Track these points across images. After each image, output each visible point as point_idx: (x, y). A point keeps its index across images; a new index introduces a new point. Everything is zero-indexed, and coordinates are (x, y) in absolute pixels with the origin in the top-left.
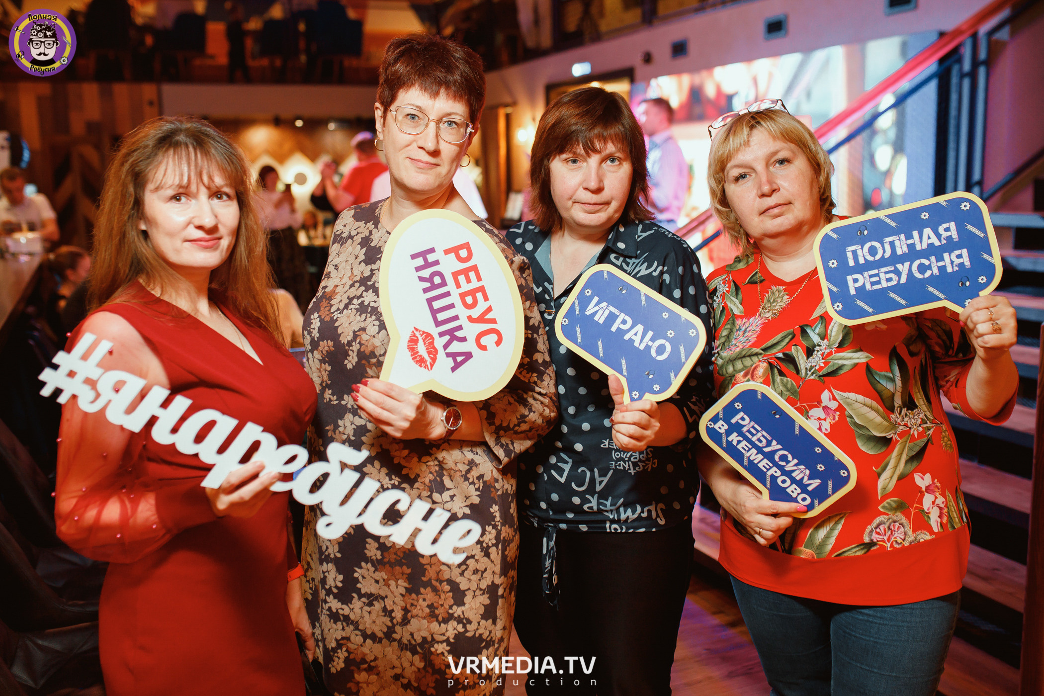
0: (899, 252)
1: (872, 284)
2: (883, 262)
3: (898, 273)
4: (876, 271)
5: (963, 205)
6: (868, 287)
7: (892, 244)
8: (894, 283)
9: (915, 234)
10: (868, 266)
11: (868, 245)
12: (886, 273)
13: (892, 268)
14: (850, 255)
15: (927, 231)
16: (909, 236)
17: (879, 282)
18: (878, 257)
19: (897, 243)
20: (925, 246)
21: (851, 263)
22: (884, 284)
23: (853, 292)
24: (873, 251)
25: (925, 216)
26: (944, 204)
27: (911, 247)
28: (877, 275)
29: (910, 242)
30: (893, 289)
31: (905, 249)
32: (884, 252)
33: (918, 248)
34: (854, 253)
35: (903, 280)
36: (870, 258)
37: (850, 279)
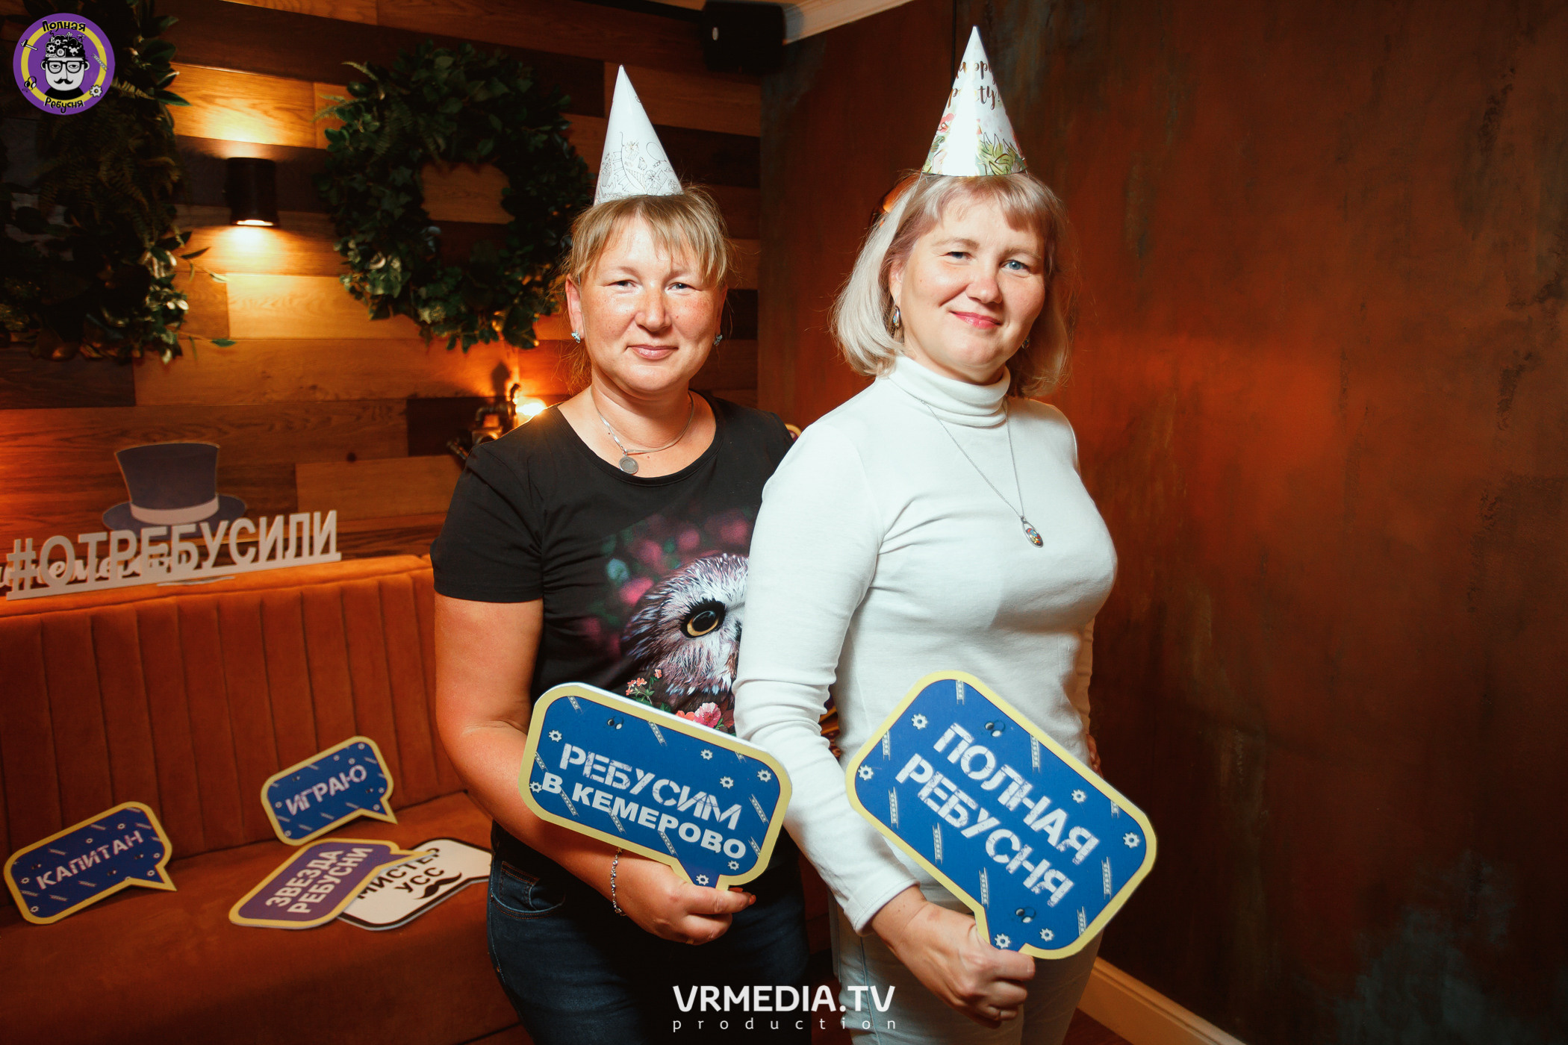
0: (1003, 799)
1: (933, 796)
2: (972, 788)
3: (973, 819)
4: (952, 787)
5: (1132, 836)
6: (924, 793)
7: (1008, 781)
8: (955, 823)
9: (1045, 802)
10: (953, 772)
11: (981, 750)
12: (962, 803)
13: (973, 806)
14: (949, 735)
15: (1060, 816)
16: (1035, 797)
17: (941, 803)
18: (975, 776)
19: (1013, 787)
20: (1037, 827)
21: (940, 746)
22: (944, 812)
23: (901, 777)
24: (978, 763)
25: (1079, 796)
26: (1115, 810)
27: (1023, 810)
28: (950, 793)
29: (1029, 803)
30: (946, 827)
31: (1013, 805)
32: (988, 779)
33: (1028, 820)
34: (957, 739)
35: (969, 833)
36: (965, 767)
37: (917, 760)
